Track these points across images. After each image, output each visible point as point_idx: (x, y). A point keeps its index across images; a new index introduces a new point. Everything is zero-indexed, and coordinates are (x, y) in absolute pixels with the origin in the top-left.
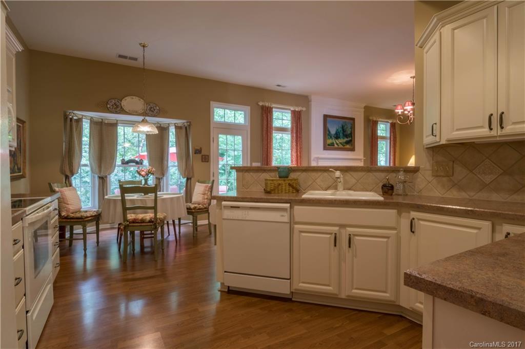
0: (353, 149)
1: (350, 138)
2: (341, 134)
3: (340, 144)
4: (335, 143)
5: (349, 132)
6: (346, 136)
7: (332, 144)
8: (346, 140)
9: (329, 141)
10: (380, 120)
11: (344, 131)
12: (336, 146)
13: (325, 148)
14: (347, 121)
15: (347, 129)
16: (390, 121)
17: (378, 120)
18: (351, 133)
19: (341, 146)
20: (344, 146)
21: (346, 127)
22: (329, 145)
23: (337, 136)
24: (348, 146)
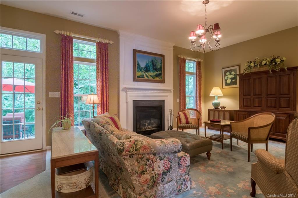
0: (163, 82)
1: (160, 72)
2: (151, 68)
3: (150, 77)
4: (145, 75)
5: (159, 67)
6: (156, 70)
7: (142, 76)
8: (155, 73)
9: (139, 74)
10: (187, 58)
11: (154, 65)
12: (146, 78)
13: (135, 80)
14: (157, 57)
15: (157, 64)
16: (196, 60)
17: (186, 58)
18: (161, 68)
19: (151, 78)
20: (154, 78)
21: (156, 62)
22: (138, 77)
23: (147, 70)
24: (158, 79)
